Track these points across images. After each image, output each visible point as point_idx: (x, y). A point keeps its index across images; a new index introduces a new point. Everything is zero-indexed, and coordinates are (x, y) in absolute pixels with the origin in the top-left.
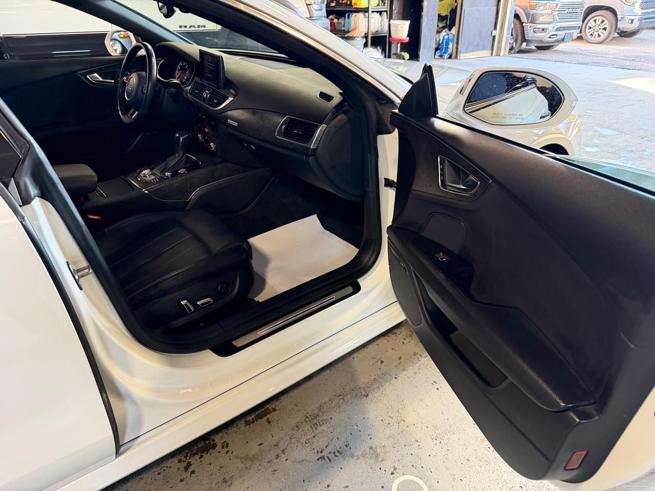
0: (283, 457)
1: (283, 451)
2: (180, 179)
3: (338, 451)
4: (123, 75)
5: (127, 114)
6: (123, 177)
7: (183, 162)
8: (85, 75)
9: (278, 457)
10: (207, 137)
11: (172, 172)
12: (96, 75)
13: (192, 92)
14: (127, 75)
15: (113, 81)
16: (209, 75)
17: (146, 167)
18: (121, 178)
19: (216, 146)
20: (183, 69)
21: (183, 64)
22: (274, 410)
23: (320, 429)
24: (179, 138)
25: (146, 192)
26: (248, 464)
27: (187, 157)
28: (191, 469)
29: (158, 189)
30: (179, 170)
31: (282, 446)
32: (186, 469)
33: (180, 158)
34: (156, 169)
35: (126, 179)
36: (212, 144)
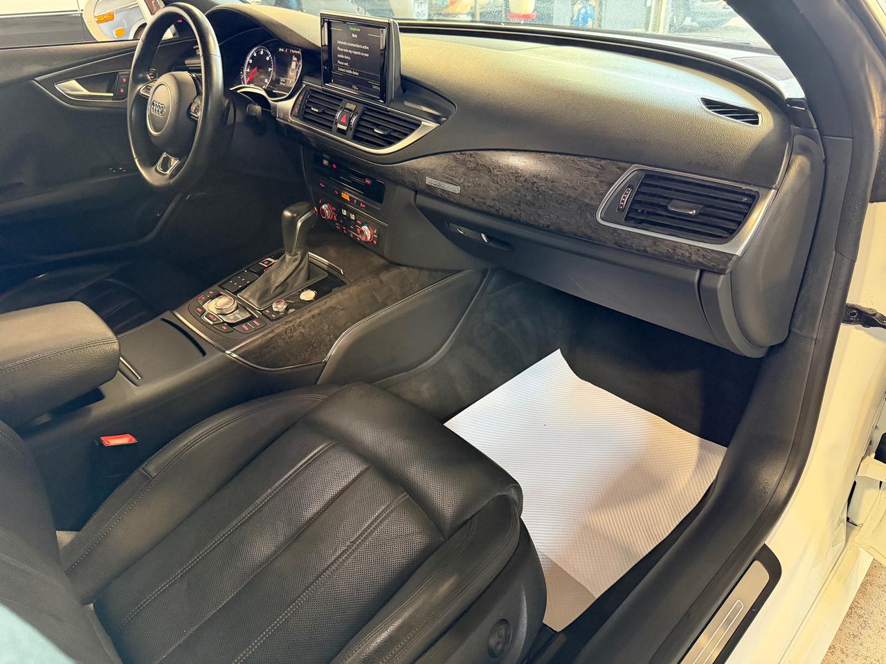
2: (309, 315)
4: (137, 81)
5: (153, 164)
6: (167, 315)
7: (303, 274)
8: (50, 83)
10: (344, 212)
11: (286, 301)
12: (73, 83)
13: (303, 112)
14: (144, 80)
15: (112, 95)
16: (350, 72)
17: (216, 287)
18: (163, 320)
19: (378, 234)
20: (259, 63)
21: (258, 52)
24: (293, 221)
25: (235, 355)
27: (312, 262)
29: (266, 346)
30: (299, 294)
33: (297, 263)
34: (246, 293)
36: (365, 228)
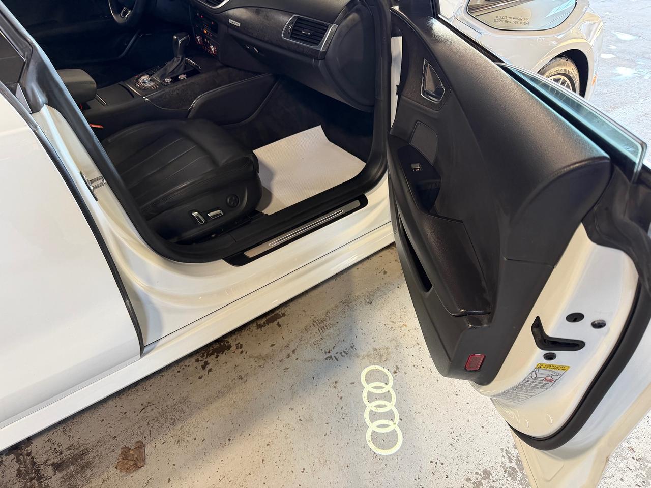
0: (294, 357)
1: (294, 352)
2: (181, 85)
3: (344, 352)
5: (119, 12)
6: (121, 83)
7: (182, 67)
9: (289, 356)
10: (206, 39)
11: (172, 78)
17: (144, 73)
18: (119, 84)
19: (217, 49)
22: (284, 315)
23: (327, 332)
24: (177, 41)
25: (147, 99)
26: (261, 362)
27: (187, 62)
28: (208, 368)
29: (160, 97)
30: (178, 76)
31: (292, 347)
32: (204, 367)
33: (179, 61)
34: (155, 75)
35: (125, 86)
36: (211, 47)
